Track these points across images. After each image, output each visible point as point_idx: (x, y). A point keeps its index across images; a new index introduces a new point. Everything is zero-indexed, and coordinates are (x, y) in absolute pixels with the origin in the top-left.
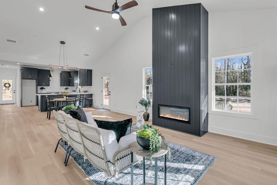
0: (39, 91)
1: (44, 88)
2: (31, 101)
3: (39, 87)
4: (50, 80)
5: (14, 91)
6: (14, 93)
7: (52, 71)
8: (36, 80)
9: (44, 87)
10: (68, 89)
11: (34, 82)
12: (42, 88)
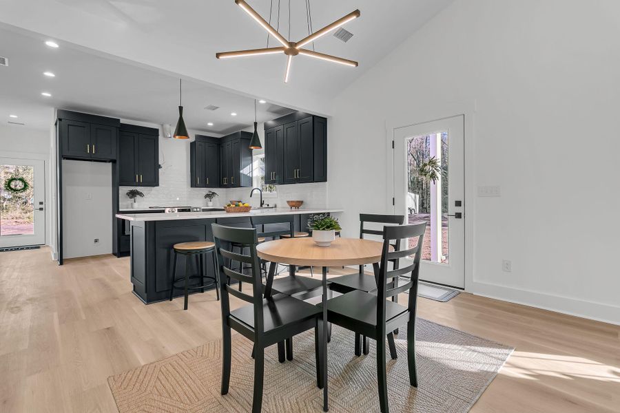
0: (125, 204)
1: (141, 194)
2: (96, 241)
3: (124, 190)
4: (159, 167)
5: (41, 203)
6: (41, 209)
7: (164, 136)
8: (114, 162)
9: (139, 189)
10: (215, 199)
11: (105, 171)
12: (133, 194)
